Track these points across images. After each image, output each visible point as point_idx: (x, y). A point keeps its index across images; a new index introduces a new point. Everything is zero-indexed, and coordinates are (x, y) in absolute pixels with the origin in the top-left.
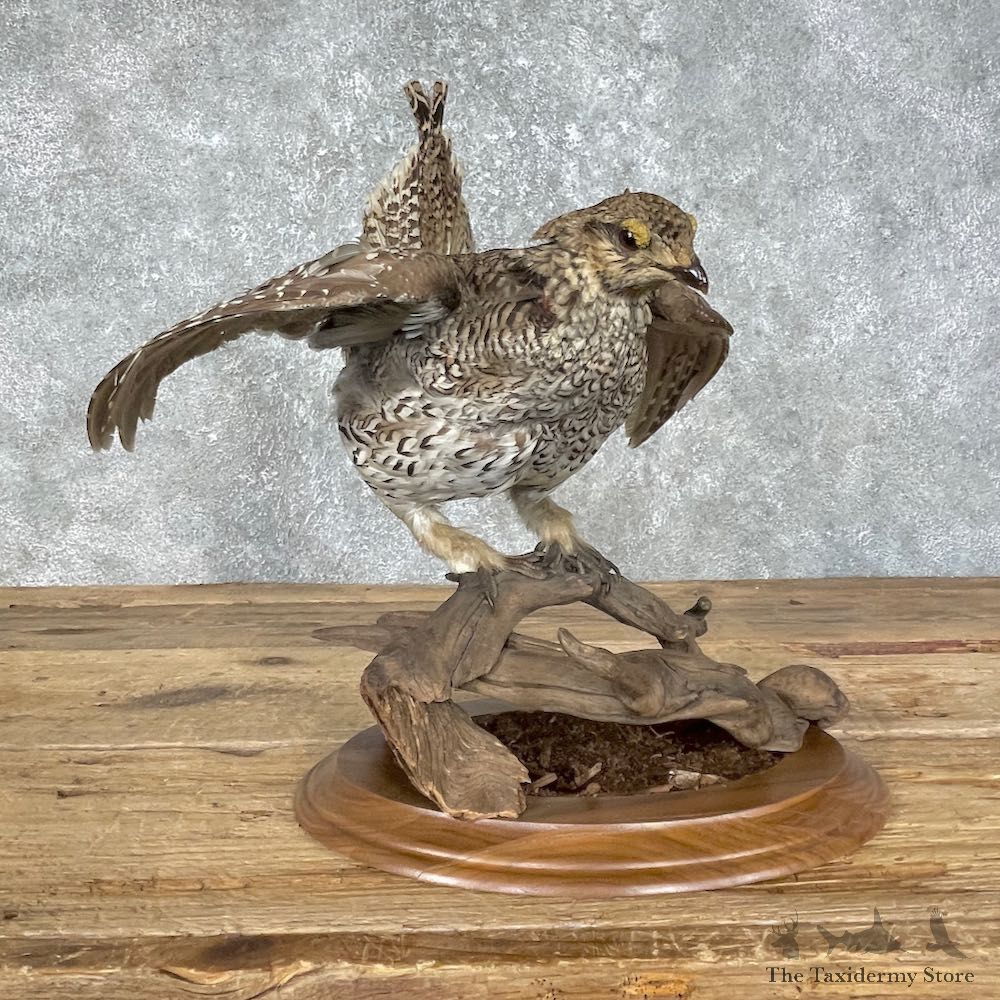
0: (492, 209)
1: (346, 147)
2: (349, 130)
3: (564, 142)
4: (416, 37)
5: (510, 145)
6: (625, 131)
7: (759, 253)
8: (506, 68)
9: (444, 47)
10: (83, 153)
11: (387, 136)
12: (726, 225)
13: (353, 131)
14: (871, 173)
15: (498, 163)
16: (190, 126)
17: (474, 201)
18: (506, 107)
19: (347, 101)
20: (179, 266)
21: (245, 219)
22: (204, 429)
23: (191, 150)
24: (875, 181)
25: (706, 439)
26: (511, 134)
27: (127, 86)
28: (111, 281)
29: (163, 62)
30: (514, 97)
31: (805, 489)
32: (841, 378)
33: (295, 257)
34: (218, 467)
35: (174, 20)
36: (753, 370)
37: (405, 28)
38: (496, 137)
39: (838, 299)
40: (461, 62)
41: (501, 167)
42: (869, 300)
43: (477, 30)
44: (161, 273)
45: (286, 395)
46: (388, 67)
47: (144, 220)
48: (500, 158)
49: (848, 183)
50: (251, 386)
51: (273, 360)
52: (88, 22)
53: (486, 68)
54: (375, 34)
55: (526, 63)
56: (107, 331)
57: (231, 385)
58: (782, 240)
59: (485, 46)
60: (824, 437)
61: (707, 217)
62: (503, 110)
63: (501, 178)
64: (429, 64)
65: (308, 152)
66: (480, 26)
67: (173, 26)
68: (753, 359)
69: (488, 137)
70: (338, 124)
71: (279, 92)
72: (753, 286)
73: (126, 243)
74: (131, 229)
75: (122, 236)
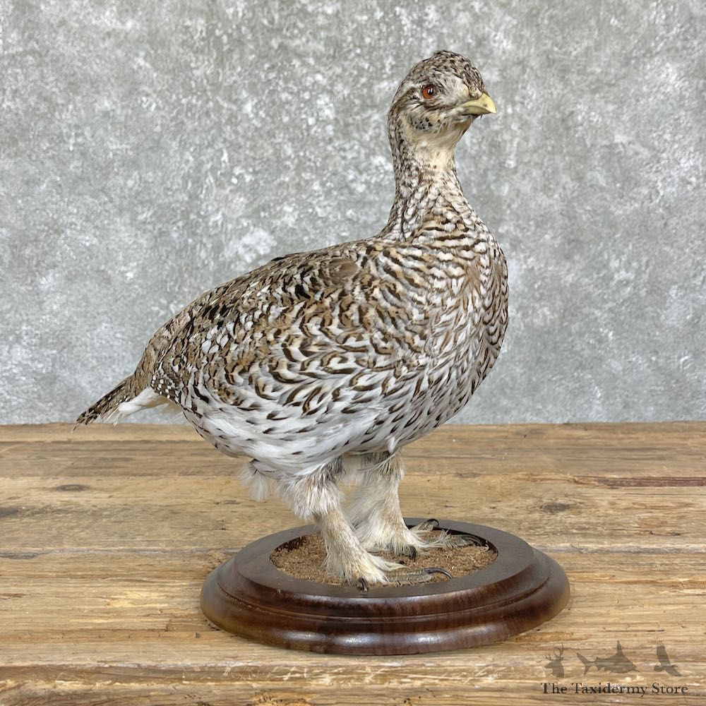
0: (363, 80)
1: (238, 28)
2: (241, 14)
3: (425, 21)
5: (378, 25)
6: (477, 10)
7: (595, 116)
10: (20, 37)
11: (273, 19)
12: (565, 91)
13: (244, 15)
14: (695, 43)
15: (368, 40)
16: (108, 13)
20: (101, 132)
21: (155, 91)
22: (123, 268)
23: (109, 34)
24: (698, 51)
25: (546, 277)
26: (379, 14)
28: (45, 145)
31: (634, 320)
32: (666, 224)
33: (196, 124)
34: (134, 301)
36: (588, 219)
38: (365, 18)
39: (664, 155)
41: (370, 44)
42: (692, 155)
44: (86, 138)
45: (190, 241)
47: (71, 94)
48: (369, 36)
49: (673, 53)
50: (161, 233)
51: (179, 211)
56: (42, 188)
57: (144, 232)
58: (615, 103)
60: (650, 276)
61: (549, 84)
63: (370, 53)
65: (207, 33)
68: (588, 208)
69: (358, 18)
72: (589, 146)
73: (57, 114)
74: (60, 101)
75: (53, 107)
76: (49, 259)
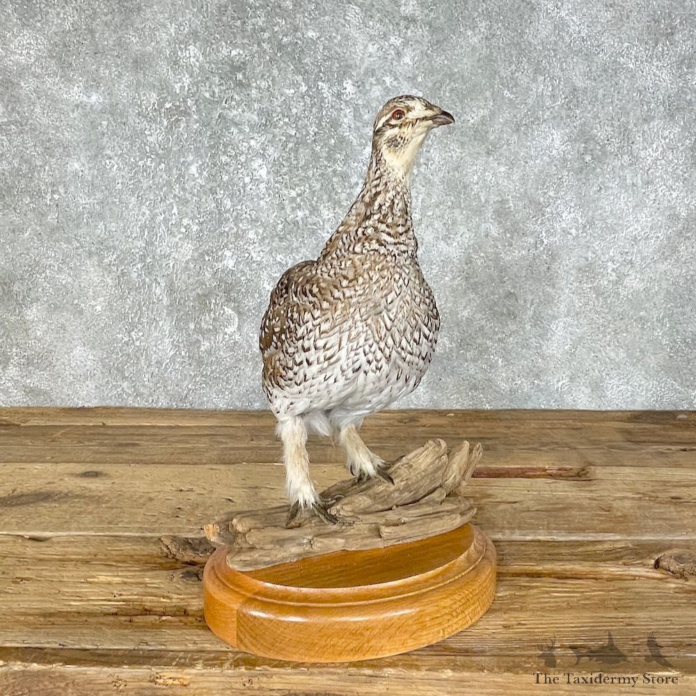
0: (290, 145)
1: (185, 101)
2: (187, 89)
3: (343, 94)
4: (233, 18)
5: (303, 98)
6: (388, 84)
7: (489, 175)
8: (300, 39)
9: (253, 25)
10: (5, 110)
11: (214, 92)
12: (463, 155)
13: (189, 89)
14: (578, 112)
15: (294, 111)
16: (76, 88)
17: (277, 139)
18: (300, 70)
19: (185, 67)
20: (72, 189)
21: (116, 155)
22: (93, 303)
23: (77, 106)
24: (580, 119)
25: (446, 313)
26: (304, 88)
27: (32, 61)
28: (27, 200)
29: (56, 42)
30: (306, 61)
31: (520, 350)
32: (548, 268)
33: (151, 182)
34: (103, 329)
35: (62, 11)
36: (482, 263)
37: (226, 11)
38: (292, 91)
39: (548, 210)
40: (266, 35)
41: (296, 114)
42: (572, 209)
43: (278, 10)
44: (60, 195)
45: (147, 280)
46: (214, 41)
47: (47, 157)
48: (296, 107)
49: (557, 120)
50: (123, 274)
51: (137, 256)
52: (4, 15)
53: (285, 39)
54: (204, 17)
55: (314, 35)
56: (26, 235)
57: (110, 272)
58: (506, 165)
59: (284, 23)
60: (535, 312)
61: (449, 148)
62: (297, 71)
63: (296, 122)
64: (243, 38)
65: (158, 105)
66: (280, 7)
67: (62, 15)
68: (482, 254)
69: (287, 91)
70: (179, 84)
71: (137, 62)
72: (483, 200)
73: (36, 174)
74: (39, 163)
75: (33, 169)
76: (33, 295)
